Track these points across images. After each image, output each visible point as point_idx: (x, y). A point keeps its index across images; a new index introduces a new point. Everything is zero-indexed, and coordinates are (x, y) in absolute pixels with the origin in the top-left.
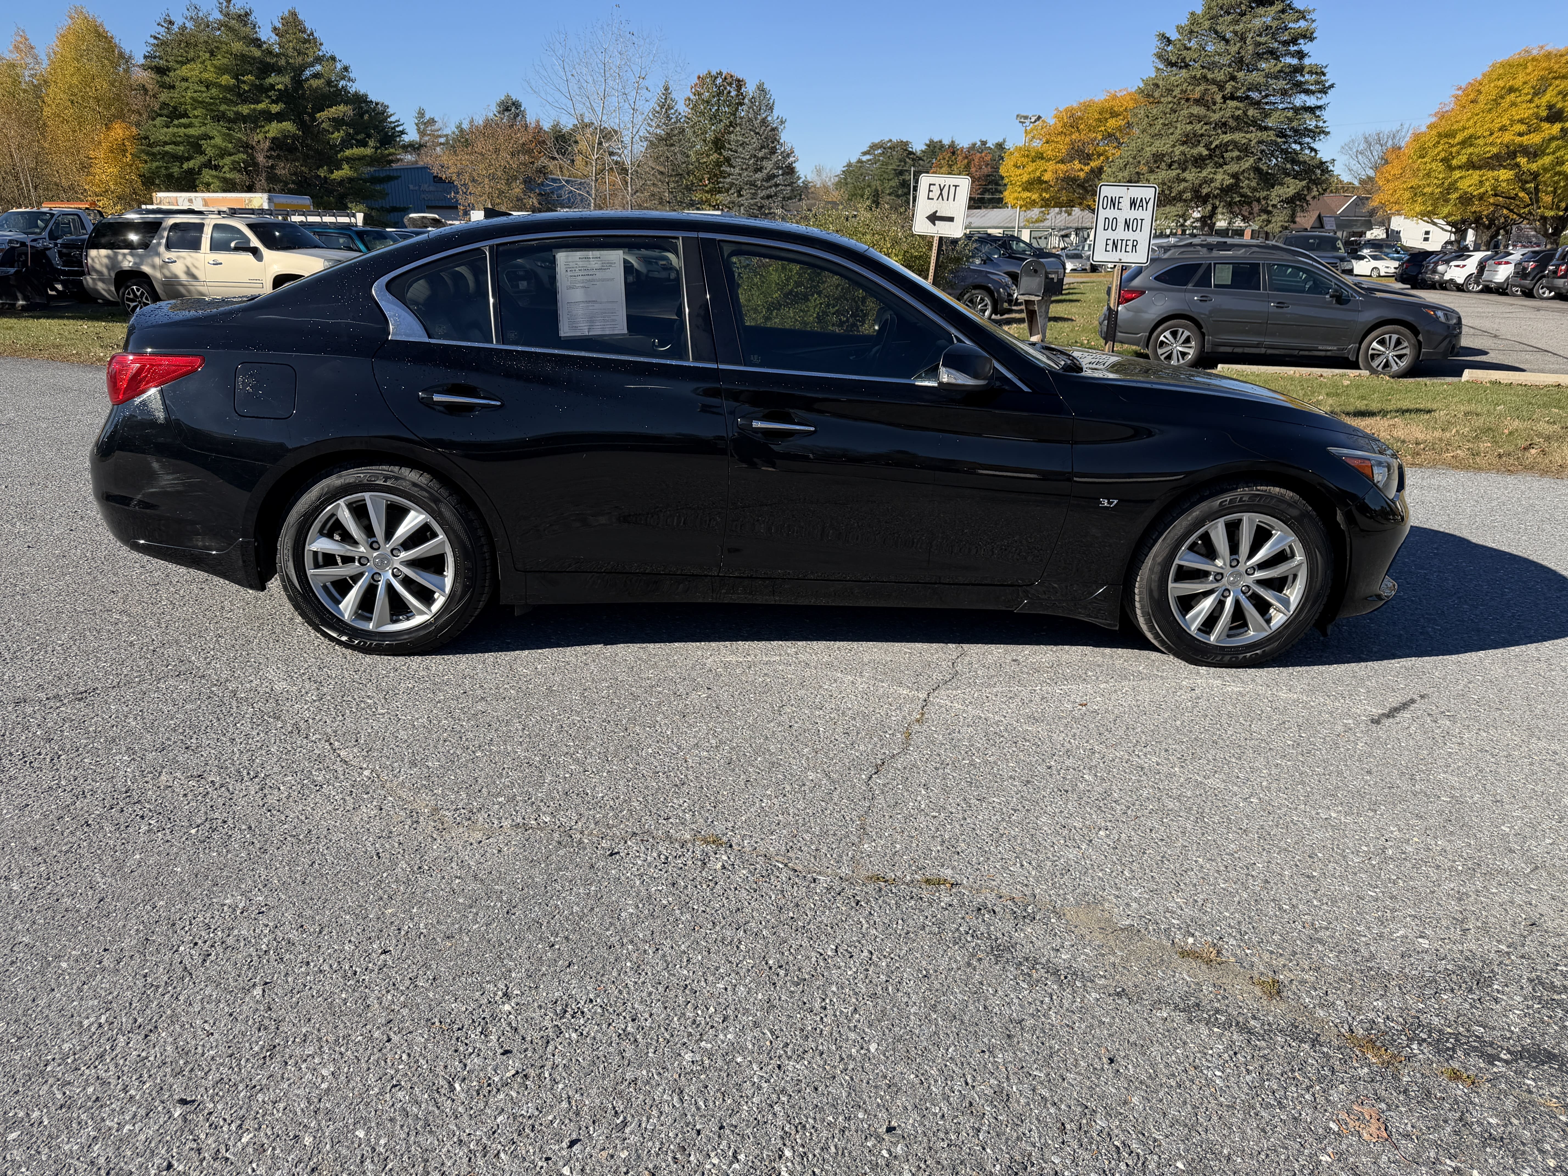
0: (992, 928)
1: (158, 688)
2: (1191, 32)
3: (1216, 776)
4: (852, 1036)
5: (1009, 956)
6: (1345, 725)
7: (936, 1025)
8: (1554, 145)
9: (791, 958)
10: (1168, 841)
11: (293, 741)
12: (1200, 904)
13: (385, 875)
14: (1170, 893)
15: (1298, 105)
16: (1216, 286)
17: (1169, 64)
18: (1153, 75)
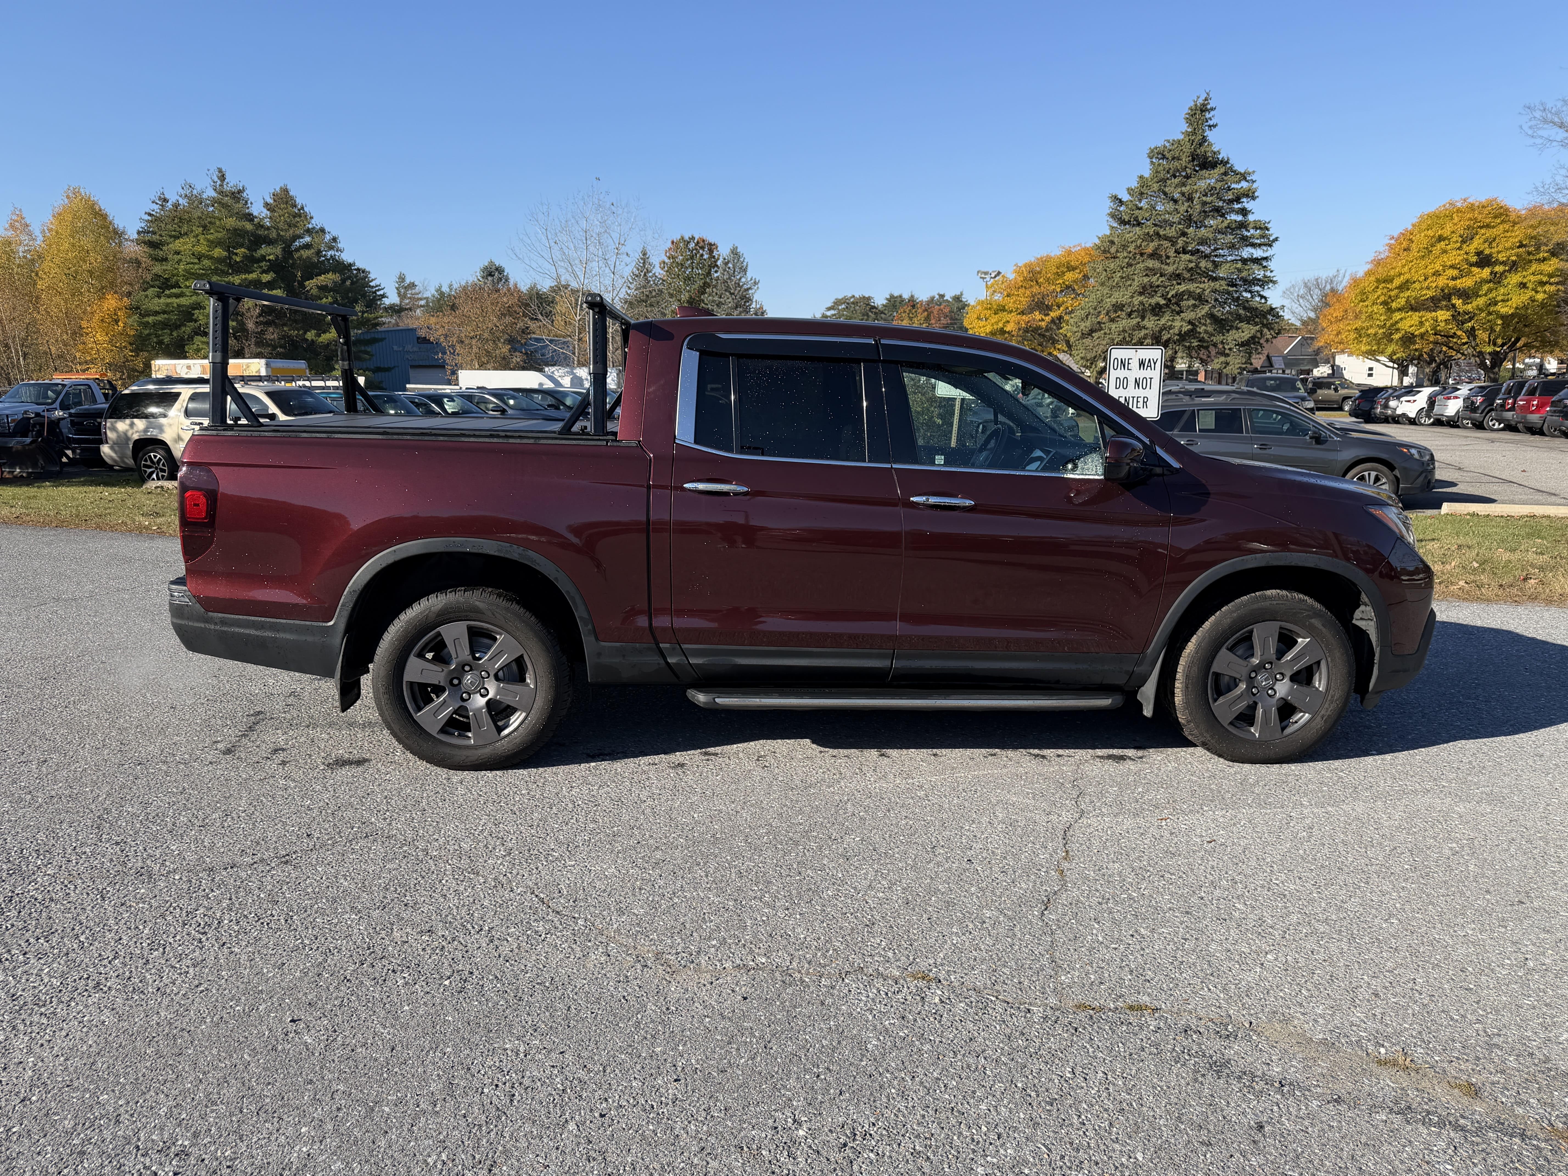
0: (1203, 1047)
1: (353, 849)
2: (1142, 194)
3: (1352, 900)
4: (1117, 1147)
6: (1451, 849)
7: (1187, 1134)
8: (1485, 287)
11: (501, 894)
12: (1379, 1017)
13: (639, 1016)
14: (1350, 1008)
15: (1245, 257)
16: (1201, 430)
17: (1123, 222)
18: (1108, 232)
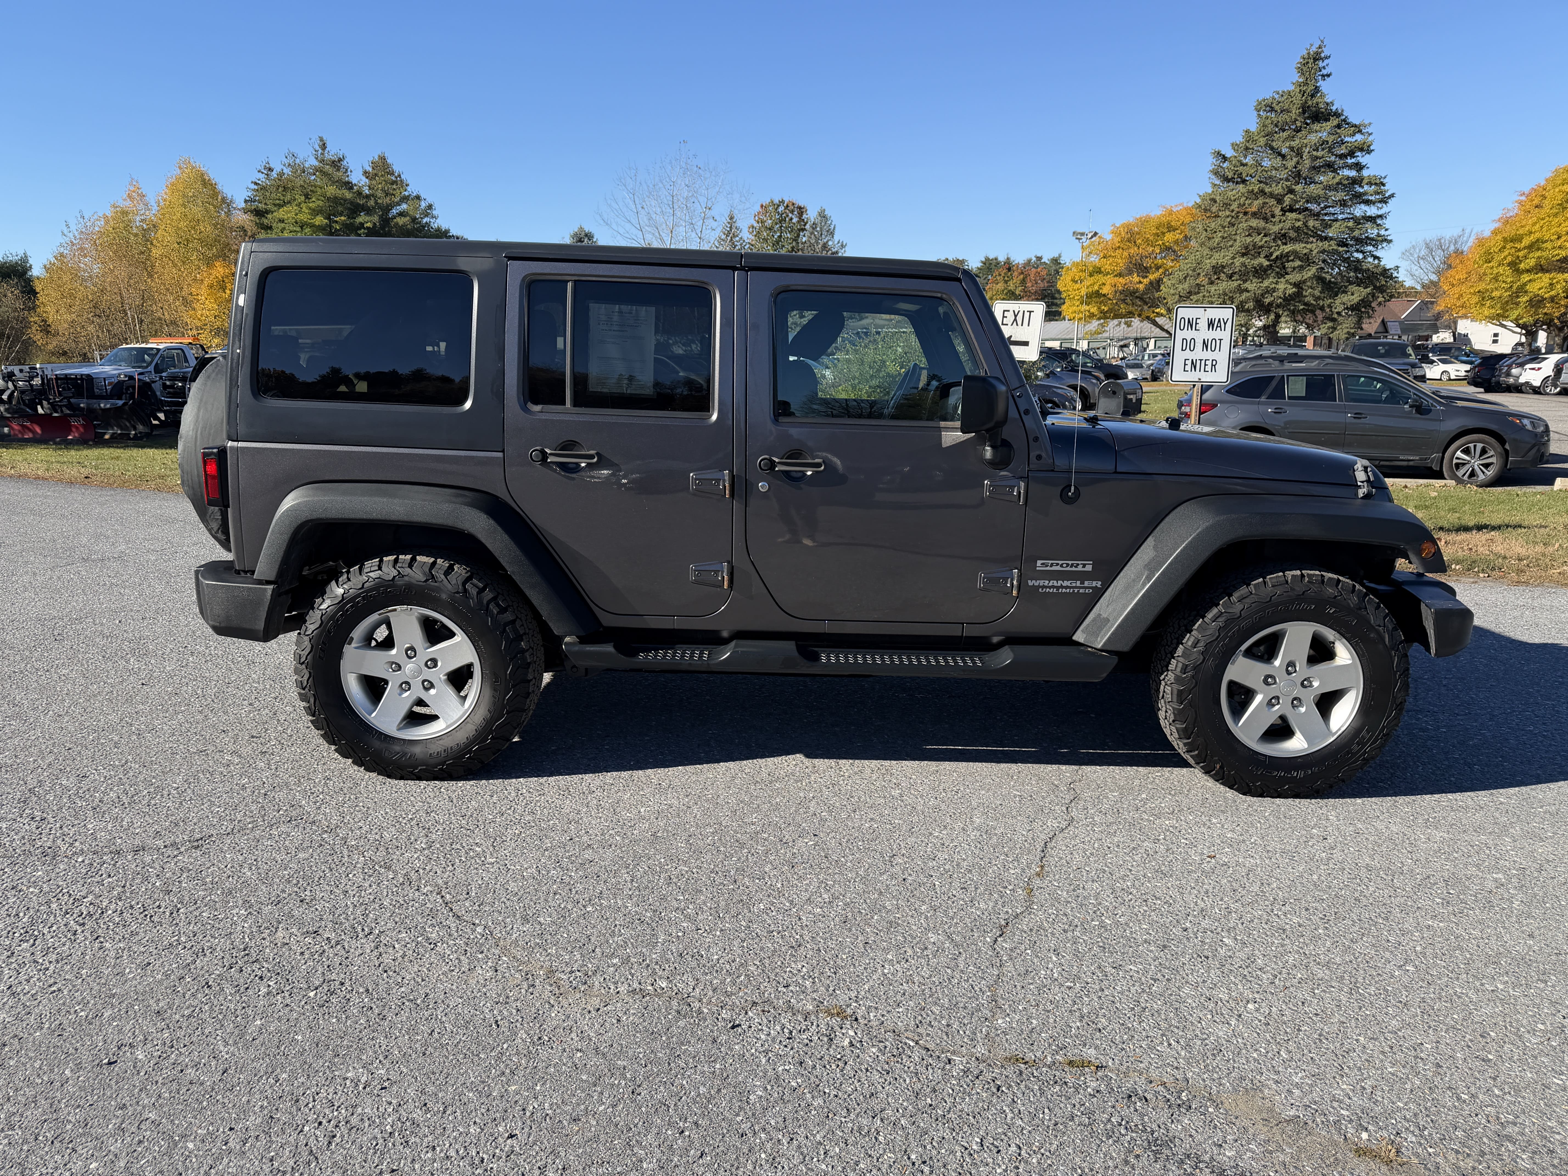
0: (1146, 1118)
1: (271, 835)
2: (1247, 149)
5: (1169, 1153)
6: (1496, 880)
9: (934, 1152)
10: (1323, 1015)
11: (406, 893)
12: (1369, 1091)
13: (505, 1046)
14: (1334, 1078)
15: (1358, 215)
16: (1290, 398)
17: (1227, 180)
18: (1210, 190)
